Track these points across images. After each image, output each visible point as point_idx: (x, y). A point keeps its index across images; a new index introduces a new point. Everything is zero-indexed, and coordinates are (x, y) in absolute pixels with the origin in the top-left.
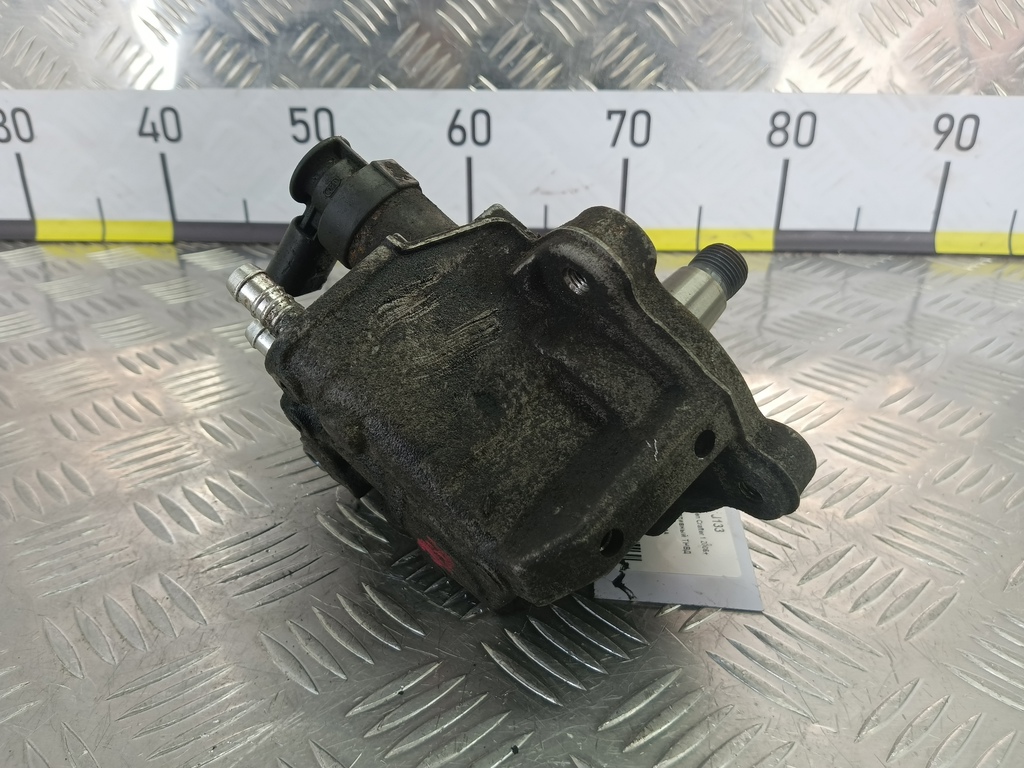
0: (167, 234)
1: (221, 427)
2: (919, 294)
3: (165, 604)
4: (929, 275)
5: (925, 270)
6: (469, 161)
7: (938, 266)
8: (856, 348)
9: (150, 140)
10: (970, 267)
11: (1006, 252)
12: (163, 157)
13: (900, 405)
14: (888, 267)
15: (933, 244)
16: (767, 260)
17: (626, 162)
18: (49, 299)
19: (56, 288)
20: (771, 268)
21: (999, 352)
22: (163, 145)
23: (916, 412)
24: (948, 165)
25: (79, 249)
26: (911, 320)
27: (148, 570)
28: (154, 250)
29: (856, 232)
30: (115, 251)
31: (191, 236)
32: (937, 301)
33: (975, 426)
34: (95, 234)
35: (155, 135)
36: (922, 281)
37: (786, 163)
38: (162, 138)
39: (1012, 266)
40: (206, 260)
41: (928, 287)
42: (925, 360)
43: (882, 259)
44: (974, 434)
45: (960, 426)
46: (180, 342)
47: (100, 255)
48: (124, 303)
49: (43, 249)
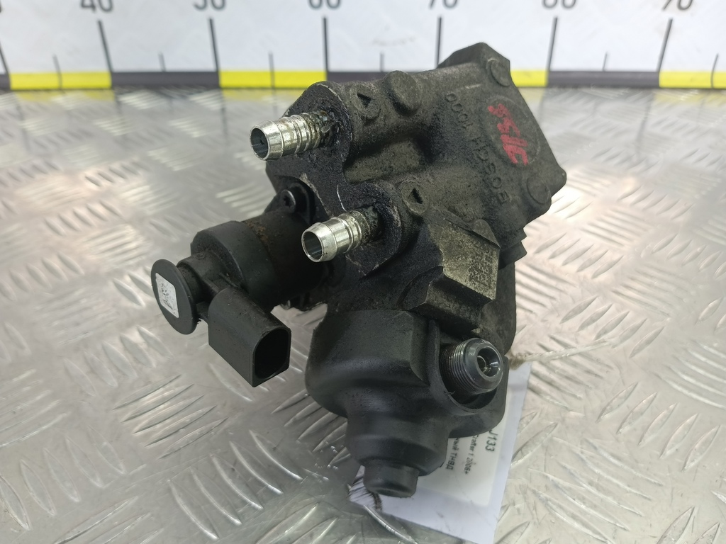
0: (106, 81)
1: (165, 225)
2: (646, 118)
3: (143, 346)
4: (654, 104)
5: (651, 100)
6: (325, 21)
7: (661, 97)
8: (603, 158)
9: (89, 11)
10: (683, 97)
11: (708, 85)
12: (100, 24)
13: (632, 199)
14: (626, 97)
15: (657, 80)
16: (540, 93)
17: (440, 20)
18: (24, 132)
19: (30, 125)
20: (544, 99)
21: (700, 160)
22: (100, 14)
23: (643, 204)
24: (671, 22)
25: (43, 95)
26: (640, 138)
27: (129, 325)
28: (97, 94)
29: (604, 72)
30: (70, 95)
31: (124, 82)
32: (659, 123)
33: (682, 213)
34: (53, 82)
35: (93, 7)
36: (648, 109)
37: (556, 20)
38: (98, 10)
39: (713, 96)
40: (136, 100)
41: (653, 113)
42: (649, 167)
43: (622, 92)
44: (681, 219)
45: (672, 213)
46: (126, 163)
47: (58, 99)
48: (83, 135)
49: (18, 96)
